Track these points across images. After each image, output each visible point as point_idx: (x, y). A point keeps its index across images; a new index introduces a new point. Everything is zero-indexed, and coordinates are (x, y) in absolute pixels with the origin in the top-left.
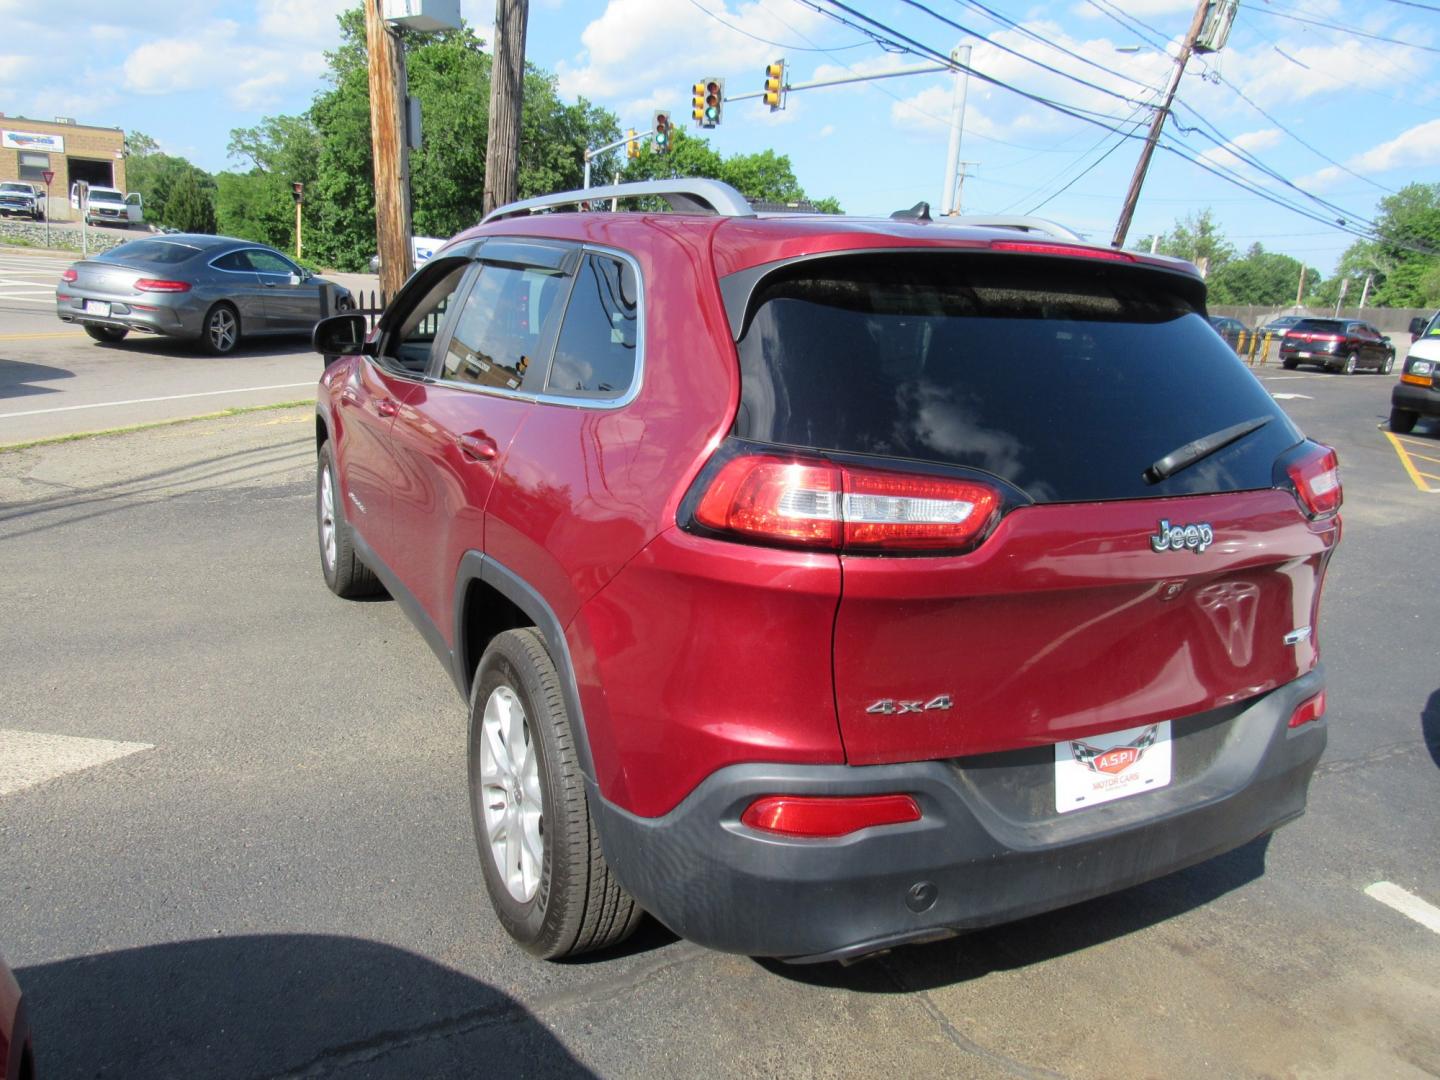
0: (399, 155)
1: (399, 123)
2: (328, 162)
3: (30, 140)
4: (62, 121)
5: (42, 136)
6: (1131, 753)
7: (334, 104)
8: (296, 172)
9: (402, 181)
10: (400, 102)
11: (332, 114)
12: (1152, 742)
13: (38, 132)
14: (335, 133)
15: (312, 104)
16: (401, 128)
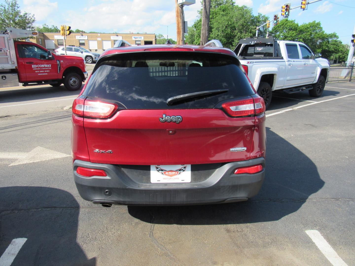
0: (182, 35)
1: (182, 27)
2: (197, 36)
3: (137, 38)
4: (144, 33)
5: (140, 37)
6: (176, 172)
7: (199, 23)
8: (190, 40)
9: (182, 41)
10: (182, 23)
11: (198, 25)
12: (184, 171)
13: (139, 36)
14: (199, 30)
15: (194, 23)
16: (182, 28)
